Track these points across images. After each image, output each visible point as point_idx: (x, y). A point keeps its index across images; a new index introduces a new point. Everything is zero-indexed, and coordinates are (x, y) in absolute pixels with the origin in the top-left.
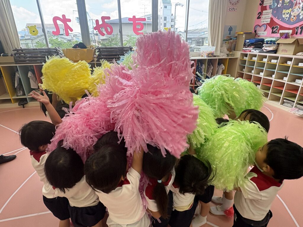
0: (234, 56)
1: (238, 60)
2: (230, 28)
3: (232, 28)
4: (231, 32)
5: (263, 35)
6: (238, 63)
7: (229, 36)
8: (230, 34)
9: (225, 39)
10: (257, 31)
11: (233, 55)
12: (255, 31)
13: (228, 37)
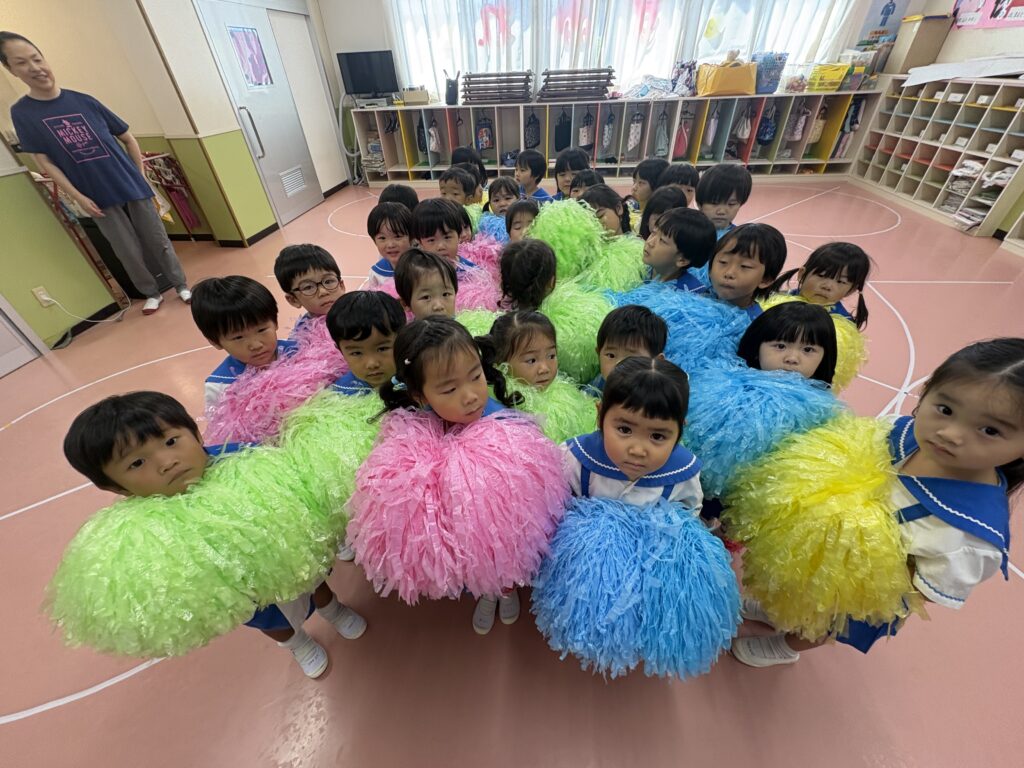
0: (874, 88)
1: (881, 99)
2: (887, 6)
3: (894, 6)
4: (890, 16)
5: (970, 23)
6: (880, 106)
7: (882, 29)
8: (883, 23)
9: (866, 38)
10: (960, 11)
11: (872, 86)
12: (955, 14)
13: (876, 33)
